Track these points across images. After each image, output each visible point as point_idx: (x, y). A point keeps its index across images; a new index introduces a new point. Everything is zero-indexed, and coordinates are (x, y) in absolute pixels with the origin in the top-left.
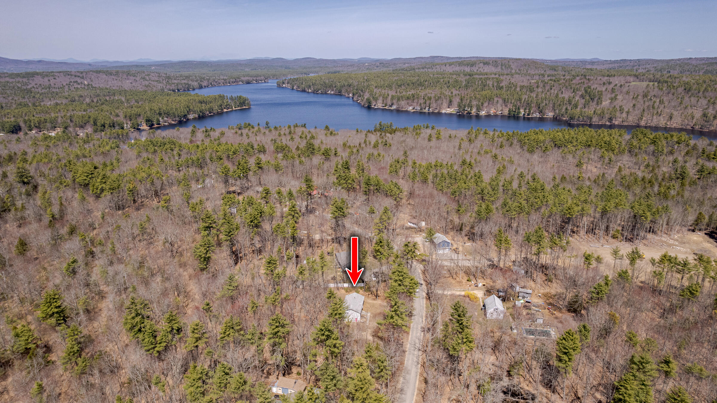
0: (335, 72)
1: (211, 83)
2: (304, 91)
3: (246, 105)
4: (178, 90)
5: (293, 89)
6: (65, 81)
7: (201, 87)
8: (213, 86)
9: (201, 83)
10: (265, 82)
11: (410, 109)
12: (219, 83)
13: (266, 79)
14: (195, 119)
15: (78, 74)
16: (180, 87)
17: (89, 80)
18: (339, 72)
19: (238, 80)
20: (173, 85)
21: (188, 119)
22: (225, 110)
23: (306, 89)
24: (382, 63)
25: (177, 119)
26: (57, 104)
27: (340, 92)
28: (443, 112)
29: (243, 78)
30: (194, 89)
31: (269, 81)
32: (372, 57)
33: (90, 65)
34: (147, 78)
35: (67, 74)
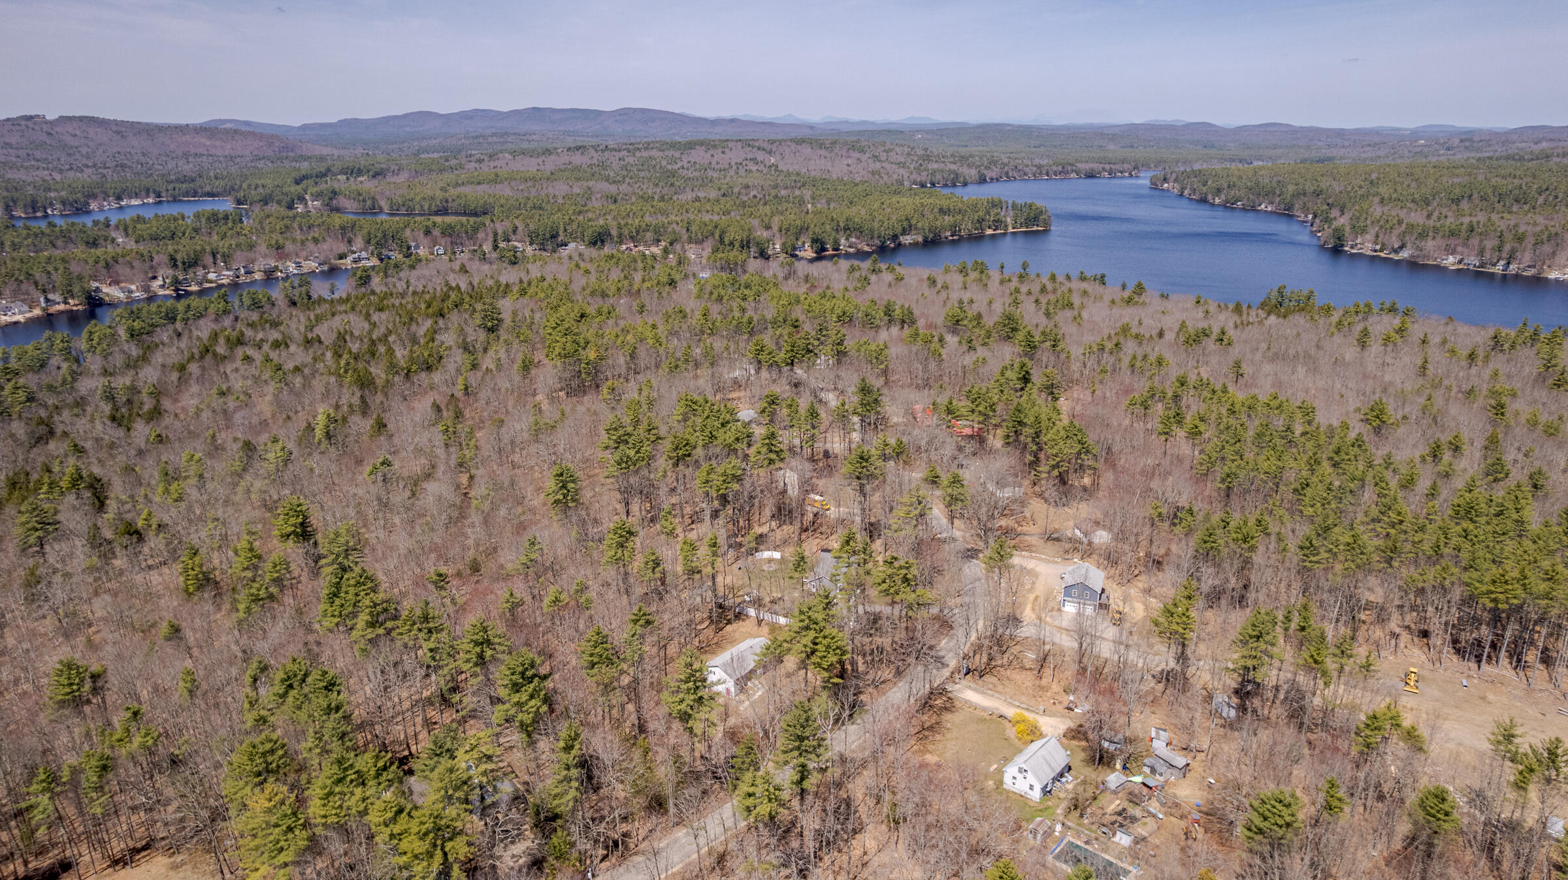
0: (1321, 161)
1: (1007, 173)
2: (1203, 201)
3: (1041, 223)
4: (933, 185)
5: (1181, 195)
6: (736, 155)
7: (982, 180)
8: (1010, 179)
9: (985, 172)
10: (1131, 176)
11: (1450, 261)
12: (1025, 174)
13: (1136, 168)
14: (915, 245)
15: (766, 145)
16: (938, 177)
17: (779, 157)
18: (1331, 159)
19: (1069, 168)
20: (925, 173)
21: (900, 244)
22: (989, 232)
23: (1210, 197)
24: (1468, 139)
25: (877, 242)
26: (698, 199)
27: (1290, 207)
28: (1553, 275)
29: (1081, 166)
30: (965, 184)
31: (1142, 175)
32: (1458, 125)
33: (811, 127)
34: (883, 156)
35: (748, 144)
